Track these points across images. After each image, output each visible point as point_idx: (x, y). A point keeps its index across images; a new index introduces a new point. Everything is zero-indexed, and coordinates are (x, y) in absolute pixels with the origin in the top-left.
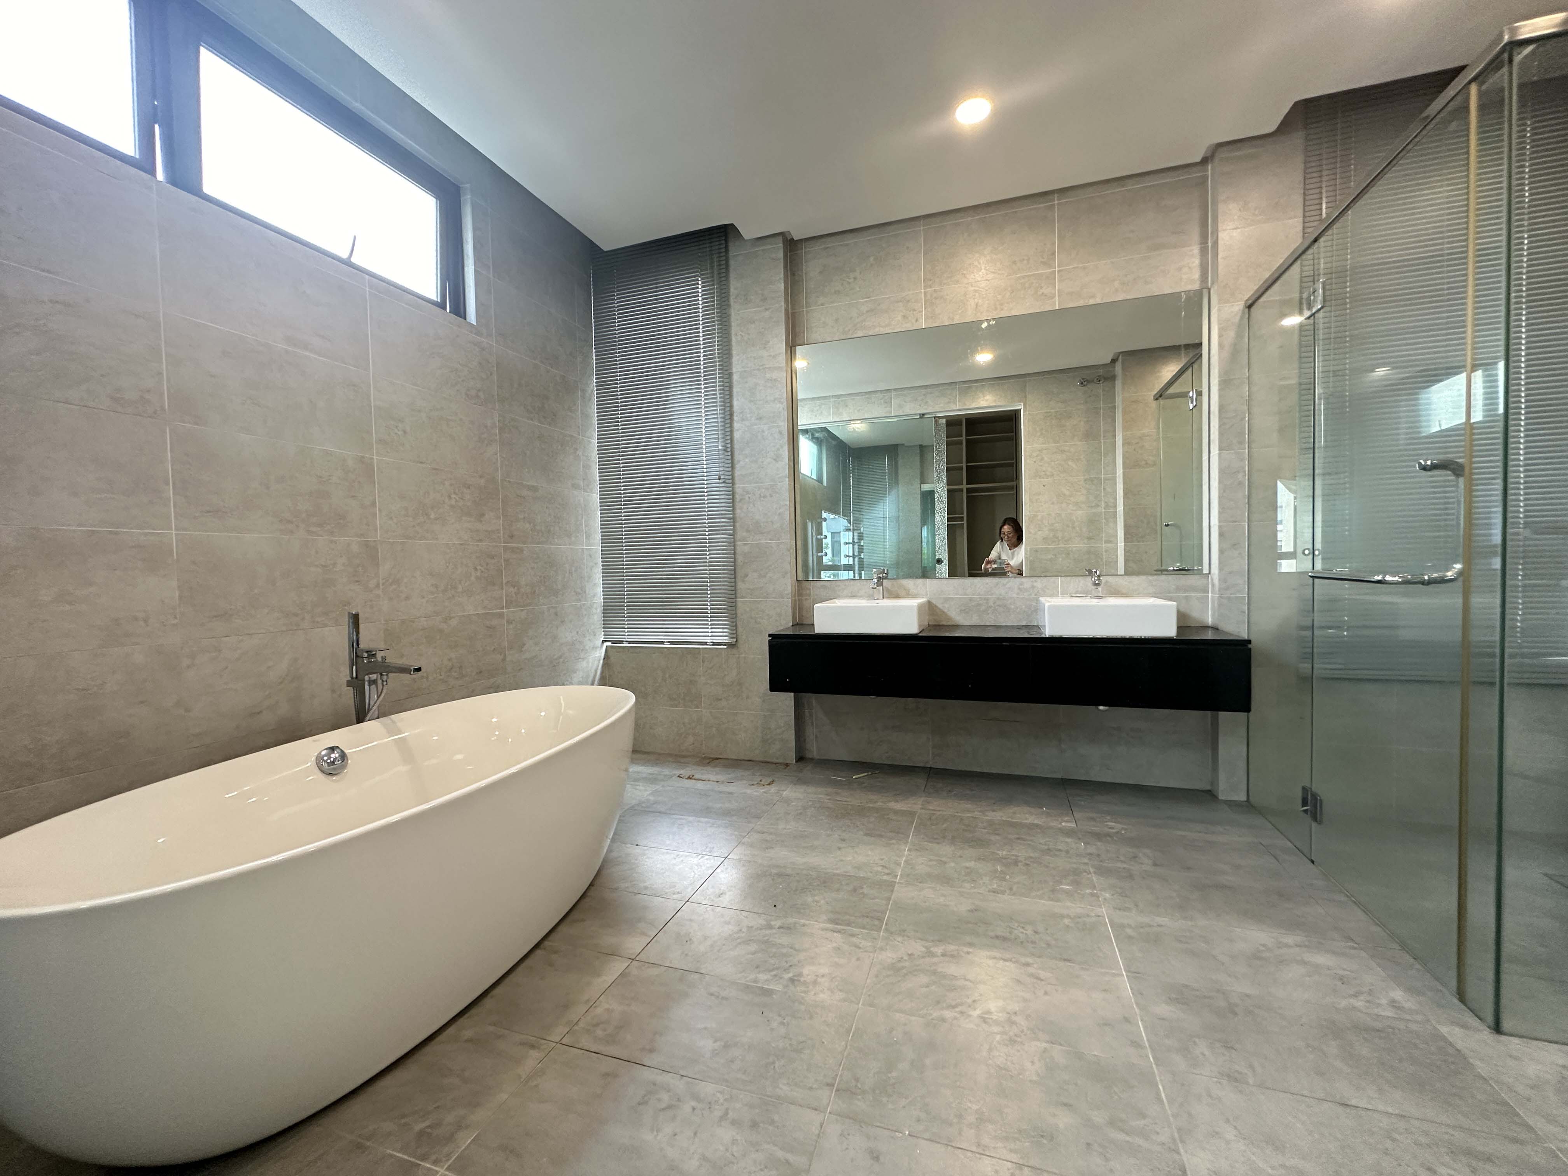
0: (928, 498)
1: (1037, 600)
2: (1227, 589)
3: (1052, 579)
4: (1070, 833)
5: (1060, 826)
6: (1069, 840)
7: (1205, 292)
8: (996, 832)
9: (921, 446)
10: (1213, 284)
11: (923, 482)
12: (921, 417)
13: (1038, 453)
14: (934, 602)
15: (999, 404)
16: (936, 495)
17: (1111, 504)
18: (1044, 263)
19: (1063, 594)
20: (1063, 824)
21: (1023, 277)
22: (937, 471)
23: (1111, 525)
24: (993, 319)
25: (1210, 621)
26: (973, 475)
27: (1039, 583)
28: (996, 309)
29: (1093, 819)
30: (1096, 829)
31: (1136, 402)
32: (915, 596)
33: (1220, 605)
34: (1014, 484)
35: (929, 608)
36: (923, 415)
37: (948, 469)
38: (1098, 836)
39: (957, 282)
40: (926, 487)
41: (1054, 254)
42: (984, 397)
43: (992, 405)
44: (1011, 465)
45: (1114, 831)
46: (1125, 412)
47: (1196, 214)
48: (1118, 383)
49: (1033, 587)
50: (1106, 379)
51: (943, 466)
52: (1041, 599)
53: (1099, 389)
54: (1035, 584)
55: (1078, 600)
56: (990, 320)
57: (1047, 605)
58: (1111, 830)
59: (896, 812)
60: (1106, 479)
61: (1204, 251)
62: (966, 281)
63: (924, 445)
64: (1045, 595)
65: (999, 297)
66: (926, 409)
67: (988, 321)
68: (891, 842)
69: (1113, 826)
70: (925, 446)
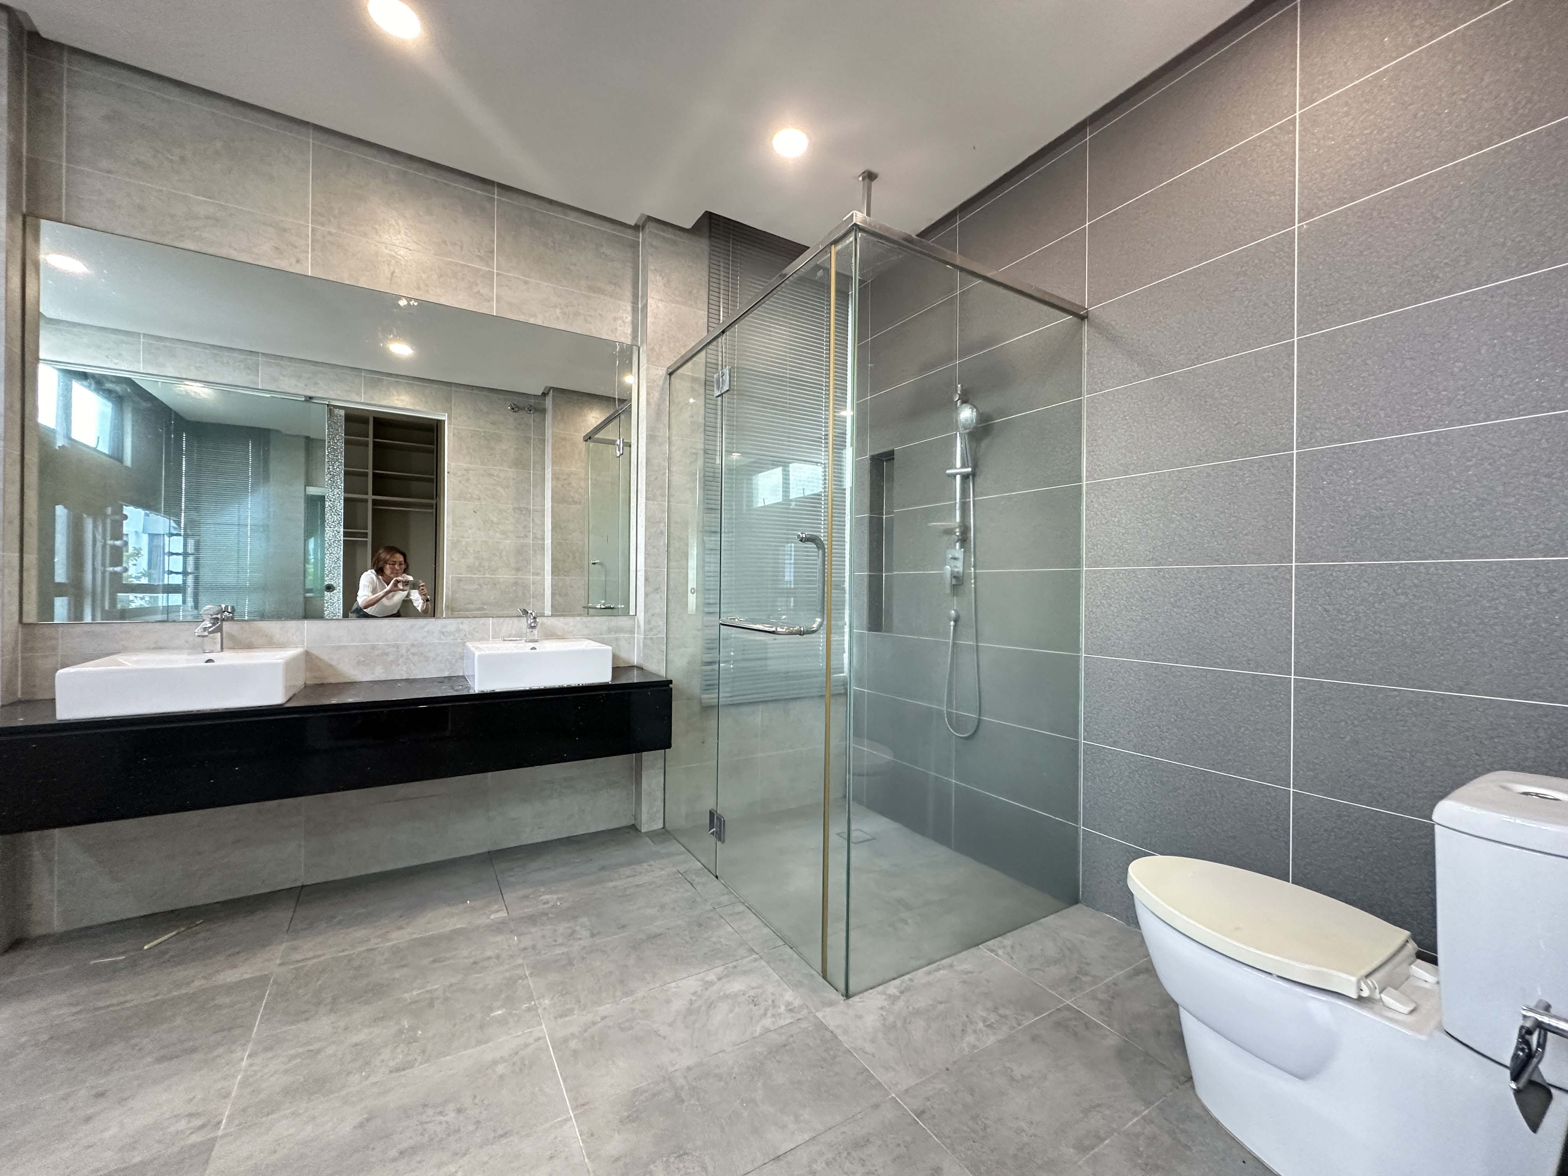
0: (315, 505)
1: (464, 644)
2: (651, 630)
3: (483, 620)
4: (499, 928)
5: (488, 921)
6: (499, 938)
7: (635, 348)
8: (403, 963)
9: (308, 438)
10: (642, 342)
11: (308, 483)
12: (306, 401)
13: (464, 472)
14: (314, 652)
15: (418, 408)
16: (327, 504)
17: (539, 536)
18: (481, 259)
19: (495, 636)
20: (492, 917)
21: (456, 264)
22: (329, 473)
23: (539, 557)
24: (416, 300)
25: (635, 661)
26: (381, 485)
27: (466, 625)
28: (419, 288)
29: (526, 897)
30: (529, 911)
31: (564, 439)
32: (281, 646)
33: (645, 645)
34: (434, 502)
35: (306, 661)
36: (311, 398)
37: (346, 473)
38: (532, 920)
39: (365, 235)
40: (312, 491)
41: (493, 252)
42: (399, 395)
43: (408, 407)
44: (431, 480)
45: (549, 905)
46: (554, 448)
47: (629, 273)
48: (549, 417)
49: (459, 630)
50: (536, 410)
51: (339, 468)
52: (467, 644)
53: (530, 418)
54: (461, 626)
55: (511, 644)
56: (411, 299)
57: (477, 654)
58: (546, 906)
59: (230, 989)
60: (534, 511)
61: (635, 310)
62: (377, 238)
63: (312, 436)
64: (473, 639)
65: (424, 276)
66: (315, 391)
67: (409, 299)
68: (215, 1053)
69: (550, 898)
70: (313, 439)
